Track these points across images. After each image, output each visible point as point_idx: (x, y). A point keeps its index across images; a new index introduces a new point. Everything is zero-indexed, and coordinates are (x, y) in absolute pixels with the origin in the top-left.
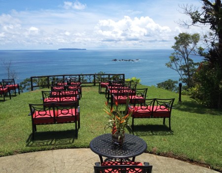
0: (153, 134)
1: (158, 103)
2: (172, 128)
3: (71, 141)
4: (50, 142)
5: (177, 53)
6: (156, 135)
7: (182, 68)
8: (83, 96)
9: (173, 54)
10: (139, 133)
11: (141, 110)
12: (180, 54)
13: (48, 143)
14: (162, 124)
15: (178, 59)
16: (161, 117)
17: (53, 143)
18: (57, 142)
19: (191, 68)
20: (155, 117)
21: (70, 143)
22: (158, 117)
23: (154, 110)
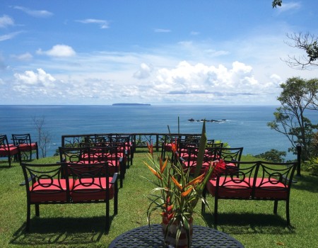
0: (256, 232)
1: (264, 170)
2: (292, 221)
3: (96, 237)
4: (56, 237)
5: (285, 108)
6: (262, 232)
7: (294, 132)
8: (134, 164)
9: (279, 109)
10: (228, 228)
11: (232, 183)
12: (289, 110)
13: (52, 240)
14: (271, 212)
15: (288, 117)
16: (271, 199)
17: (61, 240)
18: (69, 238)
19: (307, 132)
20: (258, 199)
21: (92, 241)
22: (265, 199)
23: (257, 185)
